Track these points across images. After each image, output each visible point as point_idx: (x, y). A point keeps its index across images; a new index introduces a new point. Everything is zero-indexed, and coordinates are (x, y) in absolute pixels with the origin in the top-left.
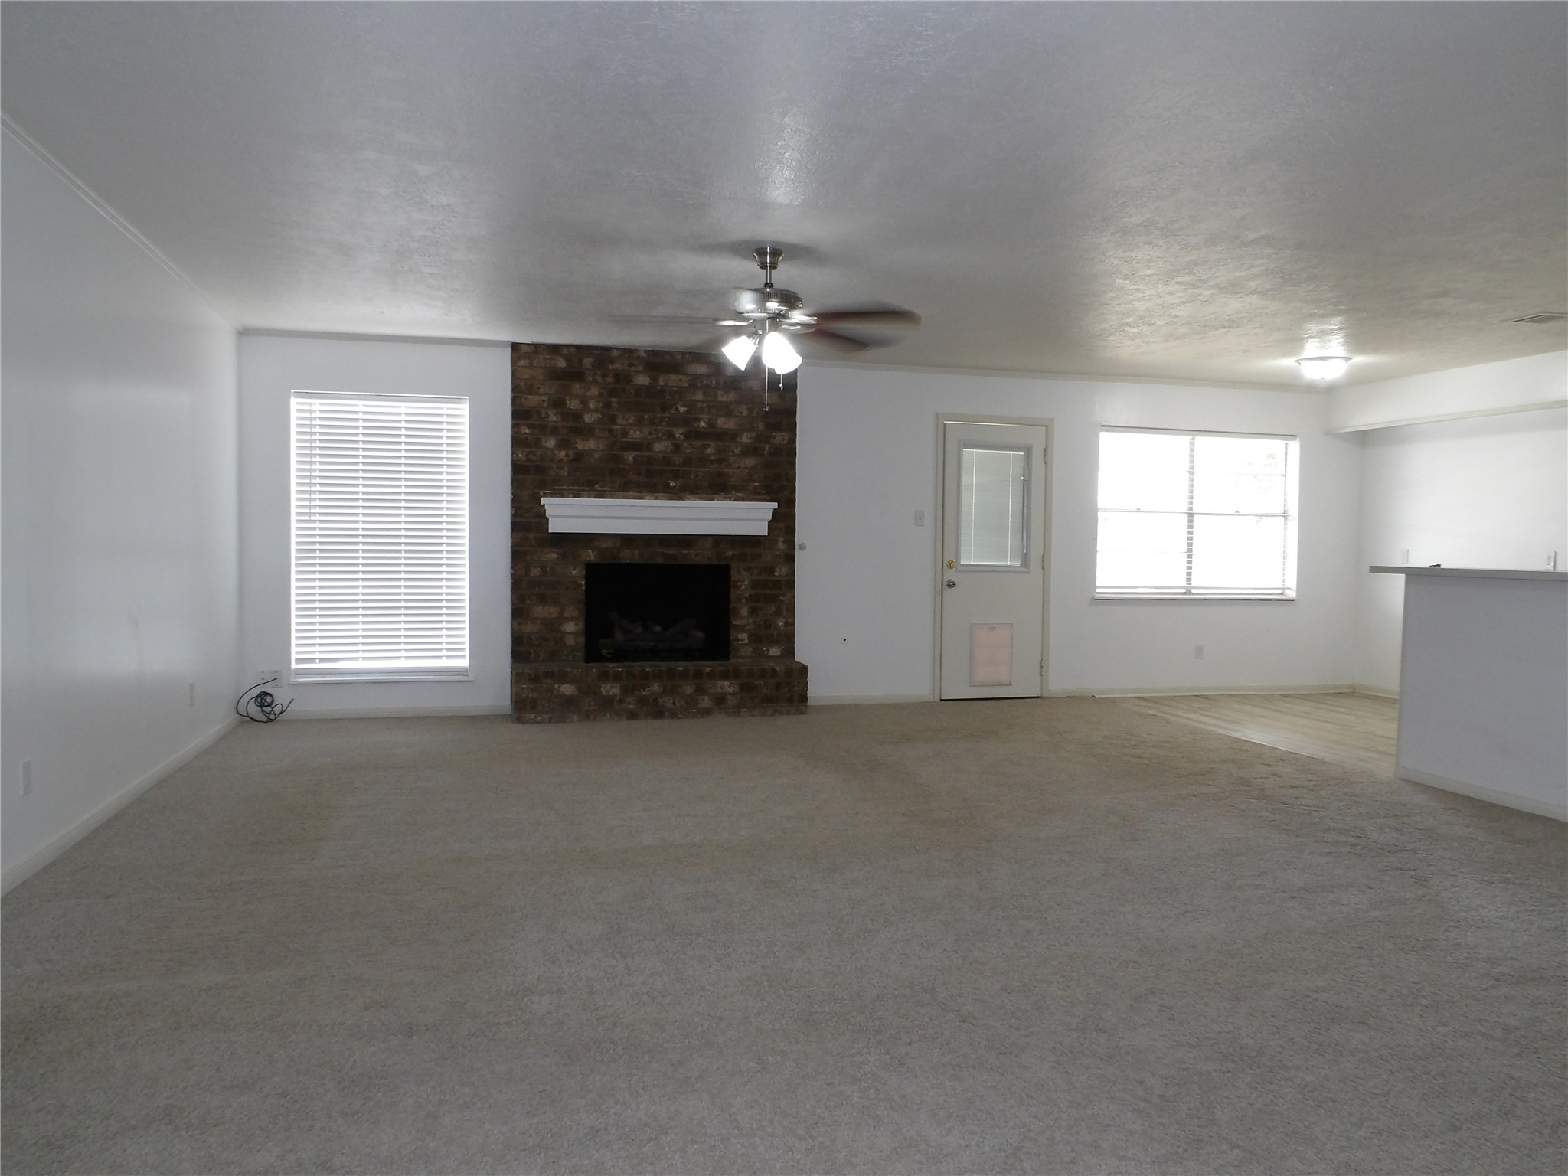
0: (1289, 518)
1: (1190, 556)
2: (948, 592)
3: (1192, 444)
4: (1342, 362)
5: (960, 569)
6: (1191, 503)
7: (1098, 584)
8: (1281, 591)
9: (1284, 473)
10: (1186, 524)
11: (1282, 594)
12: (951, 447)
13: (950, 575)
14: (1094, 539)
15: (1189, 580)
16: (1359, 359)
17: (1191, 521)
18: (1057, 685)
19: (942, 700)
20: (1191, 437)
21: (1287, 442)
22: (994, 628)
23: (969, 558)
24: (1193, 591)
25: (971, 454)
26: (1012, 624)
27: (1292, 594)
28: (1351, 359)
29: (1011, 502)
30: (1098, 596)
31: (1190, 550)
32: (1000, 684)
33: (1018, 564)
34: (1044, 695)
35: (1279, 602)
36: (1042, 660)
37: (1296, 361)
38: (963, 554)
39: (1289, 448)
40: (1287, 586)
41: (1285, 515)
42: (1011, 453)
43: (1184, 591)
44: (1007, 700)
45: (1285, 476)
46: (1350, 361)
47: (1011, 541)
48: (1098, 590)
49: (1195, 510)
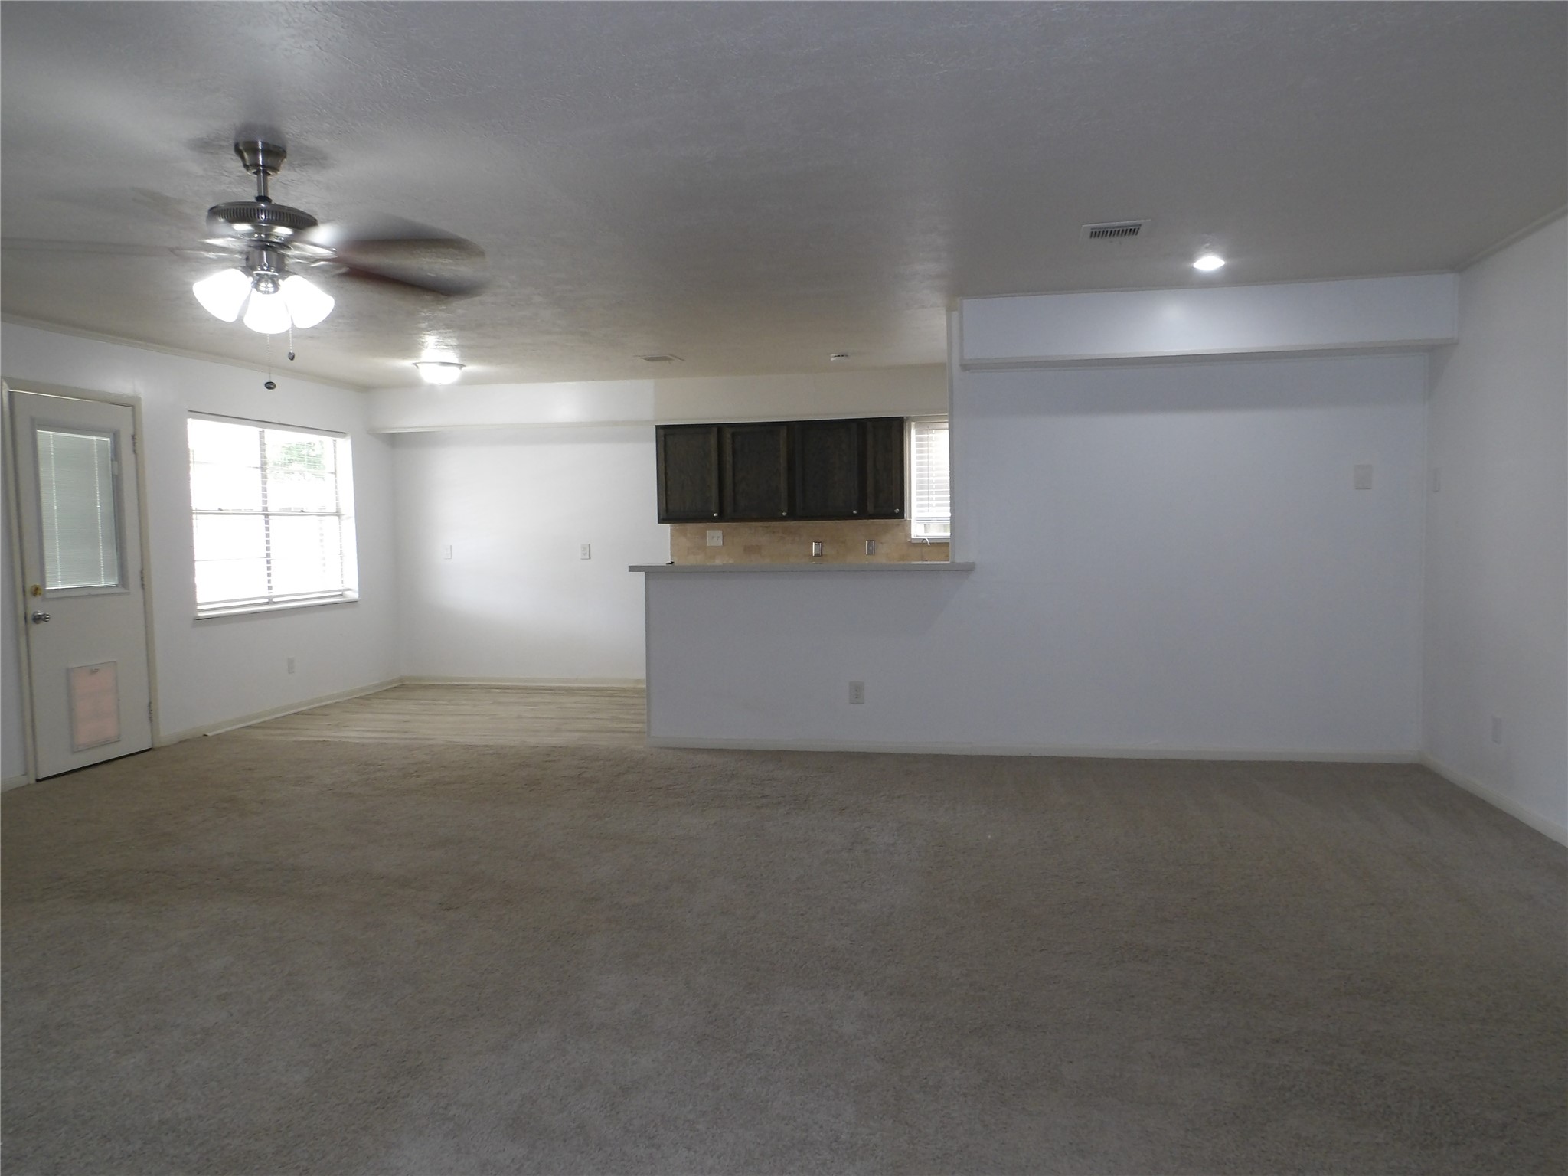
0: (343, 517)
1: (268, 562)
2: (35, 629)
3: (262, 437)
4: (456, 369)
5: (48, 595)
6: (265, 502)
7: (199, 601)
8: (340, 593)
9: (333, 471)
10: (264, 526)
11: (341, 595)
12: (23, 427)
13: (37, 607)
14: (190, 547)
15: (270, 588)
16: (472, 368)
17: (267, 523)
18: (170, 729)
19: (38, 781)
20: (261, 429)
21: (335, 439)
22: (97, 670)
23: (56, 582)
24: (275, 600)
25: (48, 439)
26: (115, 662)
27: (353, 595)
28: (464, 366)
29: (100, 504)
30: (201, 614)
31: (268, 555)
32: (108, 743)
33: (112, 583)
34: (157, 745)
35: (341, 605)
36: (150, 703)
37: (415, 364)
38: (48, 576)
39: (337, 446)
40: (347, 586)
41: (338, 514)
42: (94, 438)
43: (267, 600)
44: (116, 762)
45: (335, 474)
46: (464, 368)
47: (103, 554)
48: (199, 608)
49: (271, 510)
